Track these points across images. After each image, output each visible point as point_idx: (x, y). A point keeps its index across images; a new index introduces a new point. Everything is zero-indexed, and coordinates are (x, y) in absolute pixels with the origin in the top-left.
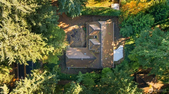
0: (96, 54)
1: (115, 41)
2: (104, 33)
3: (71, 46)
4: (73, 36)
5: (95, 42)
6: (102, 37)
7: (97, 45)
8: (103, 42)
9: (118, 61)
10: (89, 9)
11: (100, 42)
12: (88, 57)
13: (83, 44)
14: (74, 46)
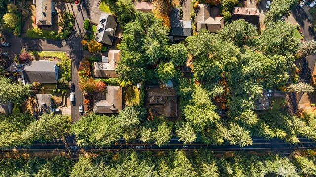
0: (168, 99)
1: (160, 86)
2: (156, 94)
3: (163, 113)
4: (156, 112)
5: (161, 99)
6: (158, 95)
7: (163, 98)
8: (160, 95)
9: (173, 83)
10: (140, 102)
11: (161, 96)
12: (170, 103)
13: (162, 106)
14: (163, 111)
